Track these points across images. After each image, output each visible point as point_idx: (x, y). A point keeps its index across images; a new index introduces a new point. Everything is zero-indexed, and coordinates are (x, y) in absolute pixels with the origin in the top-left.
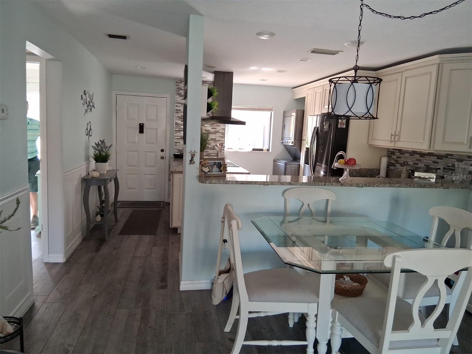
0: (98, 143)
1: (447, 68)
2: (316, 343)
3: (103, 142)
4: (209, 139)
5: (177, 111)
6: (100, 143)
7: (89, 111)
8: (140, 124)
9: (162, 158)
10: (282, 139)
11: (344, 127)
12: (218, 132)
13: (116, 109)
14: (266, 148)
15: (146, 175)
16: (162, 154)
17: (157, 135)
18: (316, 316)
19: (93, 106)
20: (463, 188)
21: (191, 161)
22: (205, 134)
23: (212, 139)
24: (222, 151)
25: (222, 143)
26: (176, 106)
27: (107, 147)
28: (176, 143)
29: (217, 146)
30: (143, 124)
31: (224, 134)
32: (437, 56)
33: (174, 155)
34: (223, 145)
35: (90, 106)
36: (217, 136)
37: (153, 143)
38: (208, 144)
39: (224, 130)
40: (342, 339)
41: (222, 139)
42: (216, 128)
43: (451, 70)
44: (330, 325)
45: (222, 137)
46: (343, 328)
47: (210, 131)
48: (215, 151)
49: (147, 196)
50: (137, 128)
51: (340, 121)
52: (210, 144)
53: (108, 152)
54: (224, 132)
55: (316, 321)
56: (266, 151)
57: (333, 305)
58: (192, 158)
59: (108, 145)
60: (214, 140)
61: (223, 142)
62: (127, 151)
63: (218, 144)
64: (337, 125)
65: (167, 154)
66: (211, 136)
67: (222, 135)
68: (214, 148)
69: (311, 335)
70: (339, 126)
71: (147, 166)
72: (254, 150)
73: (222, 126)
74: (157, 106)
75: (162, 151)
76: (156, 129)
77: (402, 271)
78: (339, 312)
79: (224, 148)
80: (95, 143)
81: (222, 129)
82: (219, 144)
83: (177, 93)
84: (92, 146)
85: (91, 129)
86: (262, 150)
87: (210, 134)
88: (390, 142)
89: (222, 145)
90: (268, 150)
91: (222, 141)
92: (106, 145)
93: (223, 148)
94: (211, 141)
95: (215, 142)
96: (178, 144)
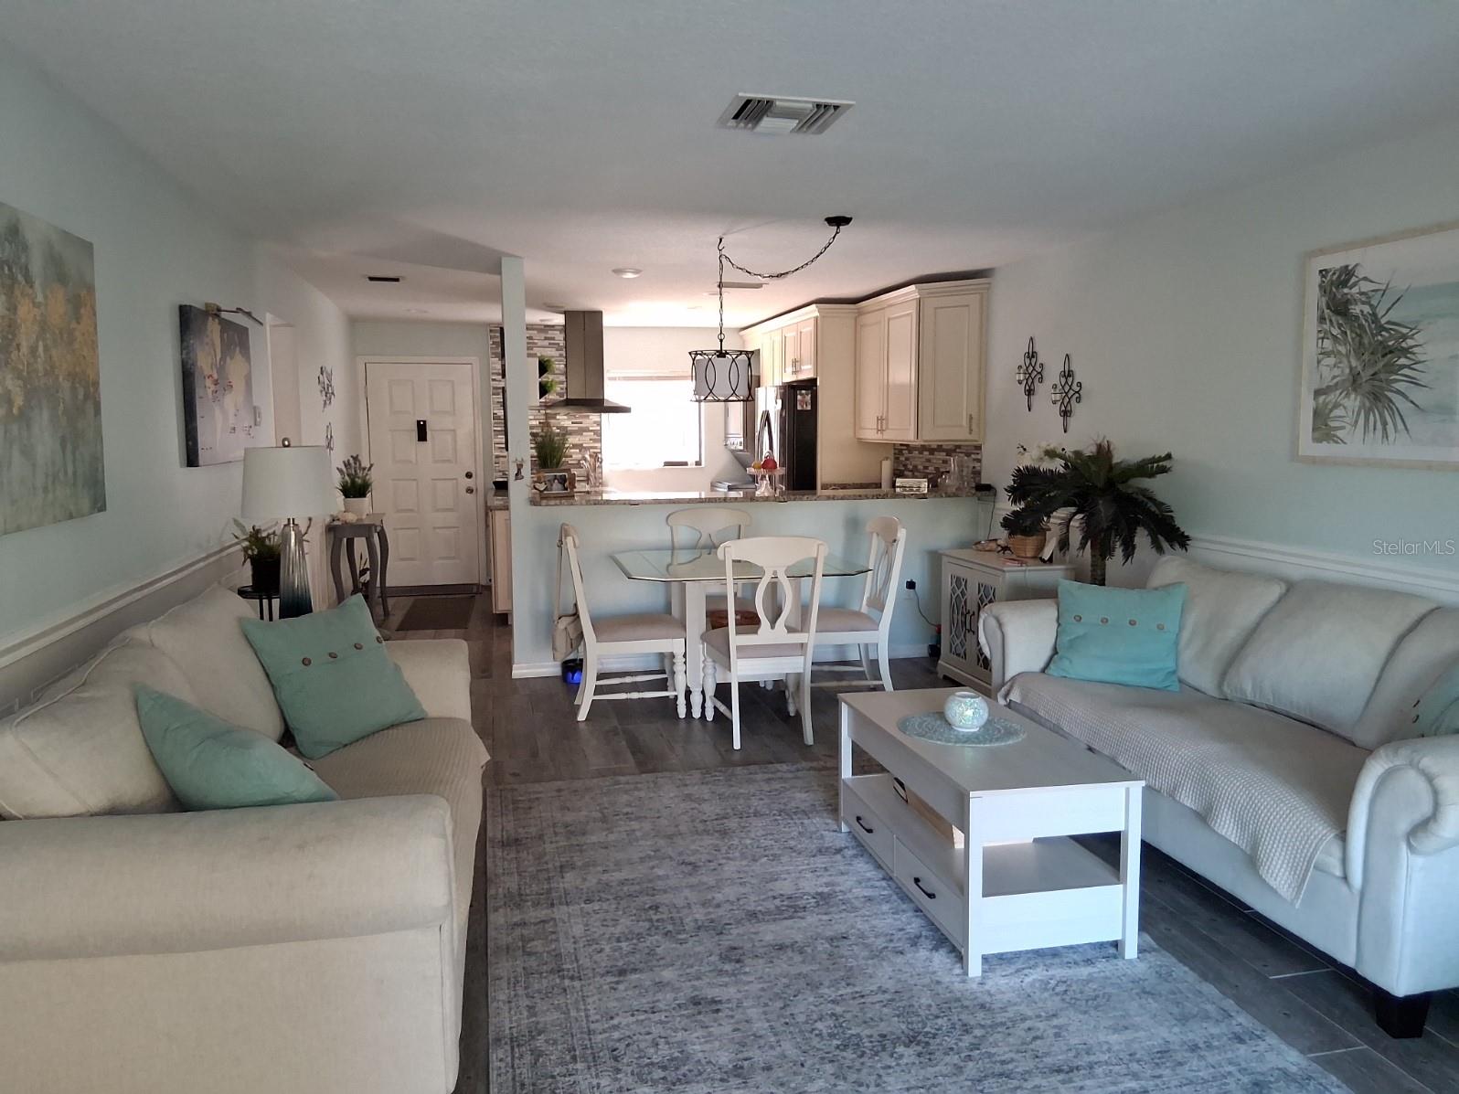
0: (348, 461)
1: (930, 304)
2: (688, 693)
3: (356, 459)
4: (567, 446)
5: (495, 391)
6: (352, 461)
7: (328, 402)
8: (418, 422)
9: (470, 491)
10: (726, 438)
11: (809, 408)
12: (587, 430)
13: (366, 392)
14: (691, 458)
15: (438, 530)
16: (470, 483)
17: (455, 441)
18: (685, 656)
19: (333, 393)
20: (949, 496)
21: (516, 475)
22: (558, 434)
23: (575, 446)
24: (598, 470)
25: (596, 453)
26: (494, 380)
27: (364, 469)
28: (497, 457)
29: (585, 460)
30: (425, 422)
31: (598, 433)
32: (912, 287)
33: (495, 483)
34: (599, 456)
35: (328, 392)
36: (585, 439)
37: (449, 461)
38: (567, 457)
39: (599, 424)
40: (717, 684)
41: (596, 445)
42: (581, 423)
43: (936, 308)
44: (702, 665)
45: (595, 441)
46: (717, 666)
47: (569, 429)
48: (582, 471)
49: (442, 573)
50: (412, 431)
51: (799, 397)
52: (571, 457)
53: (368, 477)
54: (598, 428)
55: (685, 663)
56: (694, 466)
57: (703, 638)
58: (519, 470)
59: (365, 464)
60: (580, 447)
61: (599, 451)
62: (393, 480)
63: (587, 456)
64: (795, 406)
65: (479, 482)
66: (572, 440)
67: (596, 437)
68: (579, 465)
69: (680, 682)
70: (799, 408)
71: (438, 510)
72: (667, 464)
73: (594, 417)
74: (453, 382)
75: (469, 475)
76: (454, 431)
77: (734, 561)
78: (707, 643)
79: (601, 463)
80: (344, 462)
81: (595, 422)
82: (590, 456)
83: (493, 354)
84: (338, 469)
85: (331, 437)
86: (686, 464)
87: (570, 434)
88: (876, 431)
89: (596, 457)
90: (698, 463)
91: (596, 448)
92: (363, 465)
93: (598, 464)
94: (572, 450)
95: (580, 451)
96: (501, 459)
